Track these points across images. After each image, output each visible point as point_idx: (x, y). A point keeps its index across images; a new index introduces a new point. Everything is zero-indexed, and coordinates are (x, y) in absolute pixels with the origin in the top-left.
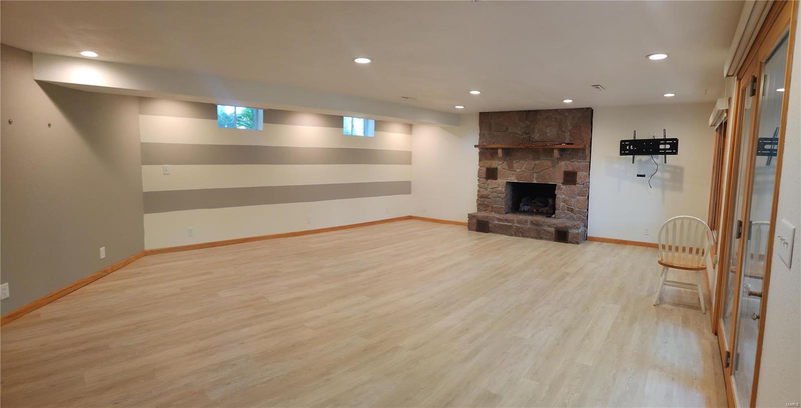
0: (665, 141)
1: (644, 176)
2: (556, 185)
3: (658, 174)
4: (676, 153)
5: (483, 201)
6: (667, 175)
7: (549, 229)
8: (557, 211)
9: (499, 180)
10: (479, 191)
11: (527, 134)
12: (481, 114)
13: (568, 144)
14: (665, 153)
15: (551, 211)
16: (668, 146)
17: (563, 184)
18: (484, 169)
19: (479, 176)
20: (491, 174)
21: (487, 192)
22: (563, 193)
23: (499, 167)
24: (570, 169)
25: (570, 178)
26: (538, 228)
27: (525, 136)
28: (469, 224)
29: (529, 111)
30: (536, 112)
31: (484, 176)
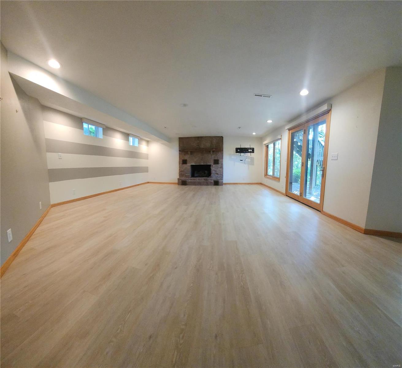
0: (250, 149)
1: (242, 160)
2: (211, 165)
3: (247, 160)
4: (254, 153)
5: (181, 173)
6: (249, 160)
7: (212, 181)
8: (212, 175)
9: (188, 164)
10: (179, 169)
11: (198, 146)
12: (179, 138)
13: (215, 149)
14: (250, 152)
15: (209, 175)
16: (251, 150)
17: (214, 164)
18: (181, 161)
19: (179, 163)
20: (184, 162)
21: (183, 169)
22: (213, 168)
23: (188, 159)
24: (216, 158)
25: (216, 162)
26: (207, 181)
27: (197, 146)
28: (178, 183)
29: (199, 137)
30: (202, 137)
31: (181, 163)
